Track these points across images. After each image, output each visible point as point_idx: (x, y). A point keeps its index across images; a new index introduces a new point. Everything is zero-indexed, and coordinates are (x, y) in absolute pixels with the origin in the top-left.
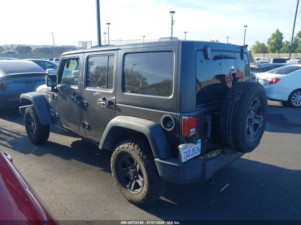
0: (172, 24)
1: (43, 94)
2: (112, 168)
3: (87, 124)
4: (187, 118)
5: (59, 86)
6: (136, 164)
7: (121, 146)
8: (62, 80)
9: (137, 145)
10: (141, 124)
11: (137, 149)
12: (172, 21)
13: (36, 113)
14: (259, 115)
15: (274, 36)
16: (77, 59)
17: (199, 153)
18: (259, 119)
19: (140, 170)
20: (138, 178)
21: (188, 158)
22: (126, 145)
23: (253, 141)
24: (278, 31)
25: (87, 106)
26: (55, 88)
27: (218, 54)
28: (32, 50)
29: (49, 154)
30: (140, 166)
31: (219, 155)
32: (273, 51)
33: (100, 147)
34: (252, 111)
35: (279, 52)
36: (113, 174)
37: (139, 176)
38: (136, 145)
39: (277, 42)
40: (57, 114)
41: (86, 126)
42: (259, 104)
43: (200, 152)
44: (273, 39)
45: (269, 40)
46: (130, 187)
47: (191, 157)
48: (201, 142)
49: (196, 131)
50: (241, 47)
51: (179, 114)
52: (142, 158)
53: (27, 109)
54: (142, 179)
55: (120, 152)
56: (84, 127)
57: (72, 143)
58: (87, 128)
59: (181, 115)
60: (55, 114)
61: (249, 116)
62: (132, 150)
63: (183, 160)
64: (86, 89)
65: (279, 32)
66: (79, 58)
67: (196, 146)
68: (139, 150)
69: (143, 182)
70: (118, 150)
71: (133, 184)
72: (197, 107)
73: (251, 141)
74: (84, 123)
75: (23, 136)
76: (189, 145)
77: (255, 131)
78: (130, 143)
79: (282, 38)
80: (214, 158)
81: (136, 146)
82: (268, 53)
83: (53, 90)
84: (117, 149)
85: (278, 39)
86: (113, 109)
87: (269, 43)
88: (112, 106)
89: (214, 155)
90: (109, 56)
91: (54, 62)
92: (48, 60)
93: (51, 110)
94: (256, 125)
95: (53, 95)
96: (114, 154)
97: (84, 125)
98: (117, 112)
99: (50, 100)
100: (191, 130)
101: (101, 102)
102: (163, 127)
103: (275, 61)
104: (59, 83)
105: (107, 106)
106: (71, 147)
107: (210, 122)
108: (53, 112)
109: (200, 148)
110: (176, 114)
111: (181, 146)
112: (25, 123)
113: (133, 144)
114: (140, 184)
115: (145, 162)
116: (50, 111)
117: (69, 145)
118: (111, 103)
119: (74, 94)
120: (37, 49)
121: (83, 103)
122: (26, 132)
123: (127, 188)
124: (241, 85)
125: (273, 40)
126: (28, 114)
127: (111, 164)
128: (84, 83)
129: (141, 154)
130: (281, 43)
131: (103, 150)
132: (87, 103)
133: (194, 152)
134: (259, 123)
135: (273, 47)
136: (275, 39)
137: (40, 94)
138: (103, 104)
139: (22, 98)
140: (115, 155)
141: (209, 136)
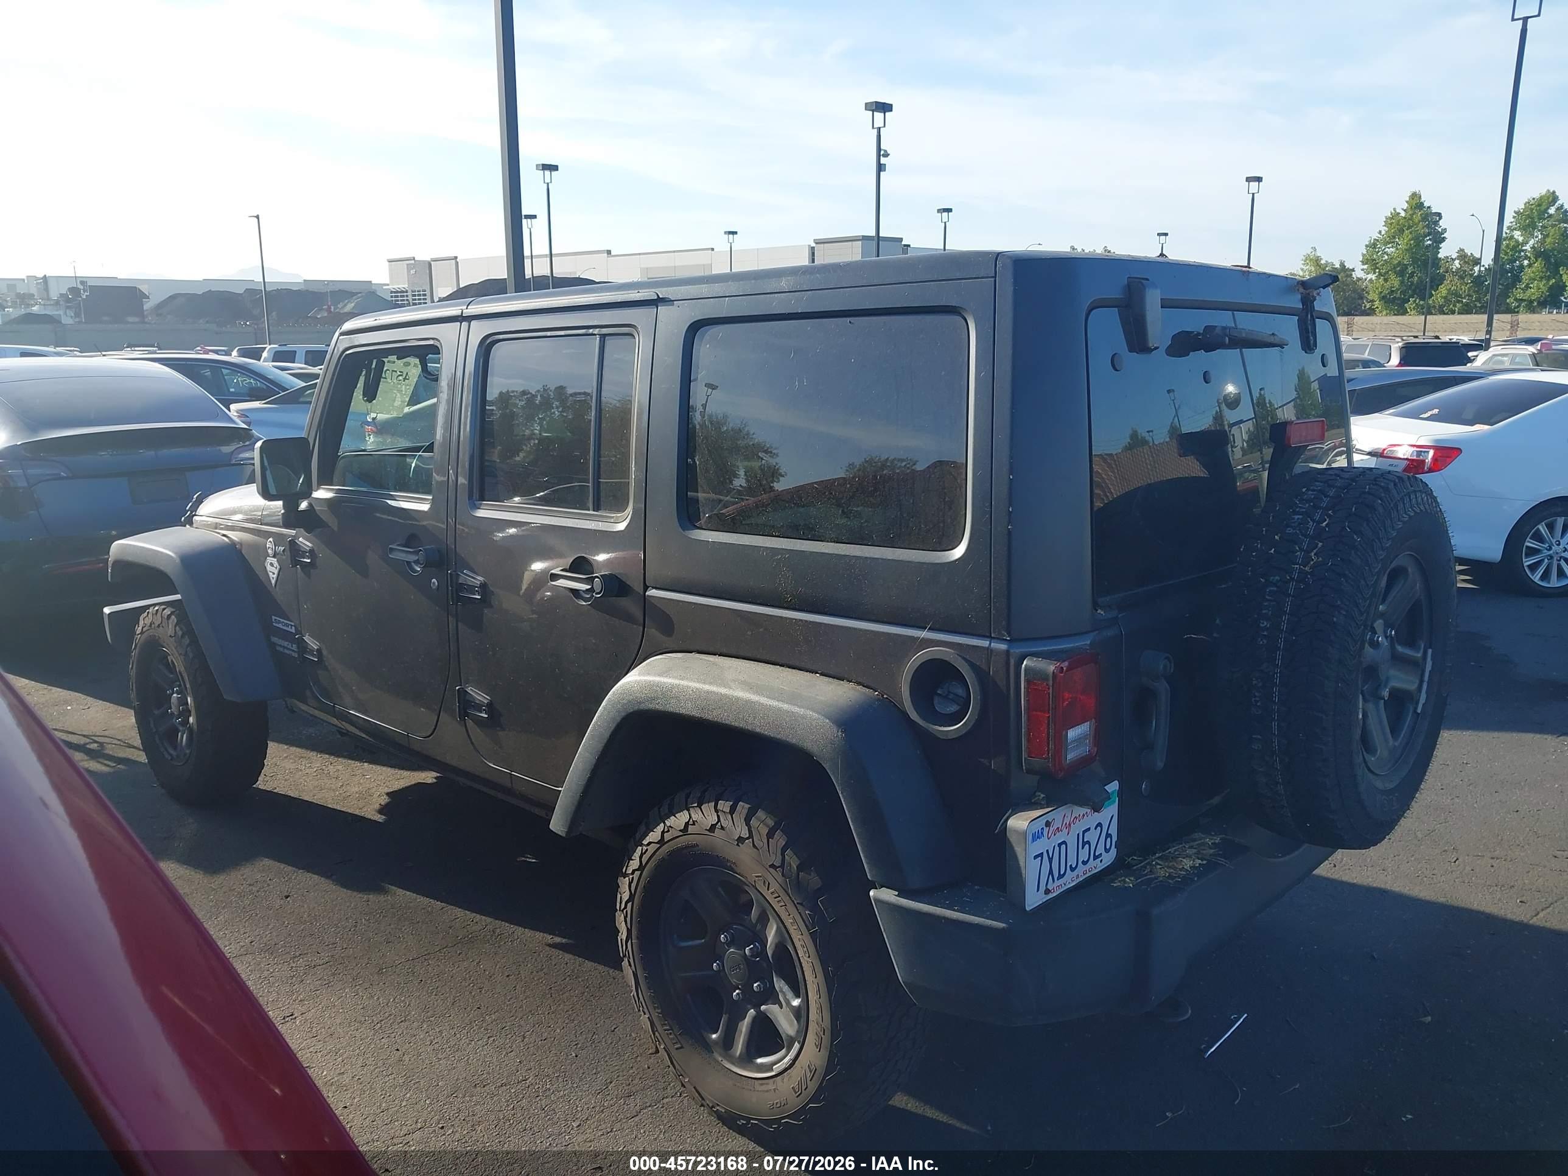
0: (880, 168)
1: (235, 536)
2: (624, 934)
3: (480, 696)
4: (1051, 667)
5: (322, 493)
6: (764, 919)
7: (679, 820)
8: (340, 464)
9: (770, 812)
10: (793, 698)
11: (770, 835)
12: (881, 153)
13: (194, 642)
14: (1412, 644)
15: (1397, 226)
16: (427, 353)
17: (1108, 859)
18: (1417, 666)
19: (782, 948)
20: (771, 995)
21: (1058, 887)
22: (705, 816)
23: (1390, 786)
24: (1416, 203)
25: (486, 601)
26: (304, 505)
27: (1195, 322)
28: (148, 305)
29: (267, 862)
30: (784, 931)
31: (1210, 867)
32: (1396, 304)
33: (558, 824)
34: (1379, 624)
35: (1427, 311)
36: (628, 971)
37: (780, 984)
38: (761, 814)
39: (1415, 261)
40: (312, 643)
41: (478, 707)
42: (1413, 584)
43: (1113, 852)
44: (1390, 239)
45: (1373, 245)
46: (728, 1042)
47: (1070, 881)
48: (1120, 793)
49: (1098, 736)
50: (1303, 284)
51: (1003, 647)
52: (796, 887)
53: (144, 621)
54: (796, 1003)
55: (672, 854)
56: (464, 714)
57: (384, 800)
58: (479, 722)
59: (1017, 650)
60: (301, 643)
61: (1368, 650)
62: (741, 840)
63: (1033, 899)
64: (481, 513)
65: (1420, 205)
66: (435, 350)
67: (1097, 817)
68: (780, 839)
69: (800, 1014)
70: (662, 842)
71: (744, 1026)
72: (1095, 605)
73: (1379, 784)
74: (463, 693)
75: (120, 761)
76: (1059, 815)
77: (1395, 731)
78: (724, 805)
79: (1439, 239)
80: (1187, 880)
81: (762, 821)
82: (1370, 312)
83: (292, 518)
84: (654, 836)
85: (1418, 240)
86: (629, 618)
87: (1370, 262)
88: (625, 603)
89: (1187, 863)
90: (603, 337)
91: (266, 364)
92: (234, 357)
93: (280, 623)
94: (1399, 701)
95: (293, 544)
96: (634, 864)
97: (466, 705)
98: (652, 632)
99: (272, 568)
100: (1072, 734)
101: (561, 582)
102: (914, 715)
103: (1412, 353)
104: (326, 479)
105: (596, 605)
106: (380, 818)
107: (1162, 688)
108: (285, 636)
109: (1114, 831)
110: (985, 643)
111: (1019, 822)
112: (133, 695)
113: (743, 807)
114: (787, 1025)
115: (814, 909)
116: (270, 630)
117: (370, 810)
118: (615, 586)
119: (411, 540)
120: (173, 298)
121: (461, 587)
122: (137, 742)
123: (707, 1046)
124: (1319, 485)
125: (1390, 250)
126: (153, 646)
127: (620, 918)
128: (462, 480)
129: (793, 861)
130: (1436, 262)
131: (574, 840)
132: (483, 586)
133: (1084, 855)
134: (1413, 687)
135: (1395, 281)
136: (1403, 242)
137: (216, 537)
138: (575, 592)
139: (116, 563)
140: (641, 868)
141: (1160, 765)
